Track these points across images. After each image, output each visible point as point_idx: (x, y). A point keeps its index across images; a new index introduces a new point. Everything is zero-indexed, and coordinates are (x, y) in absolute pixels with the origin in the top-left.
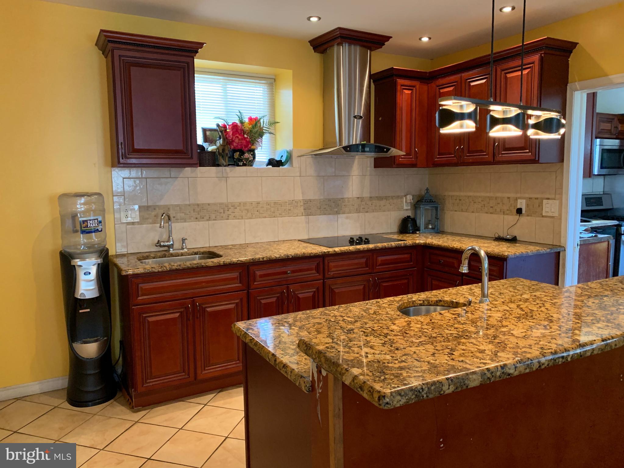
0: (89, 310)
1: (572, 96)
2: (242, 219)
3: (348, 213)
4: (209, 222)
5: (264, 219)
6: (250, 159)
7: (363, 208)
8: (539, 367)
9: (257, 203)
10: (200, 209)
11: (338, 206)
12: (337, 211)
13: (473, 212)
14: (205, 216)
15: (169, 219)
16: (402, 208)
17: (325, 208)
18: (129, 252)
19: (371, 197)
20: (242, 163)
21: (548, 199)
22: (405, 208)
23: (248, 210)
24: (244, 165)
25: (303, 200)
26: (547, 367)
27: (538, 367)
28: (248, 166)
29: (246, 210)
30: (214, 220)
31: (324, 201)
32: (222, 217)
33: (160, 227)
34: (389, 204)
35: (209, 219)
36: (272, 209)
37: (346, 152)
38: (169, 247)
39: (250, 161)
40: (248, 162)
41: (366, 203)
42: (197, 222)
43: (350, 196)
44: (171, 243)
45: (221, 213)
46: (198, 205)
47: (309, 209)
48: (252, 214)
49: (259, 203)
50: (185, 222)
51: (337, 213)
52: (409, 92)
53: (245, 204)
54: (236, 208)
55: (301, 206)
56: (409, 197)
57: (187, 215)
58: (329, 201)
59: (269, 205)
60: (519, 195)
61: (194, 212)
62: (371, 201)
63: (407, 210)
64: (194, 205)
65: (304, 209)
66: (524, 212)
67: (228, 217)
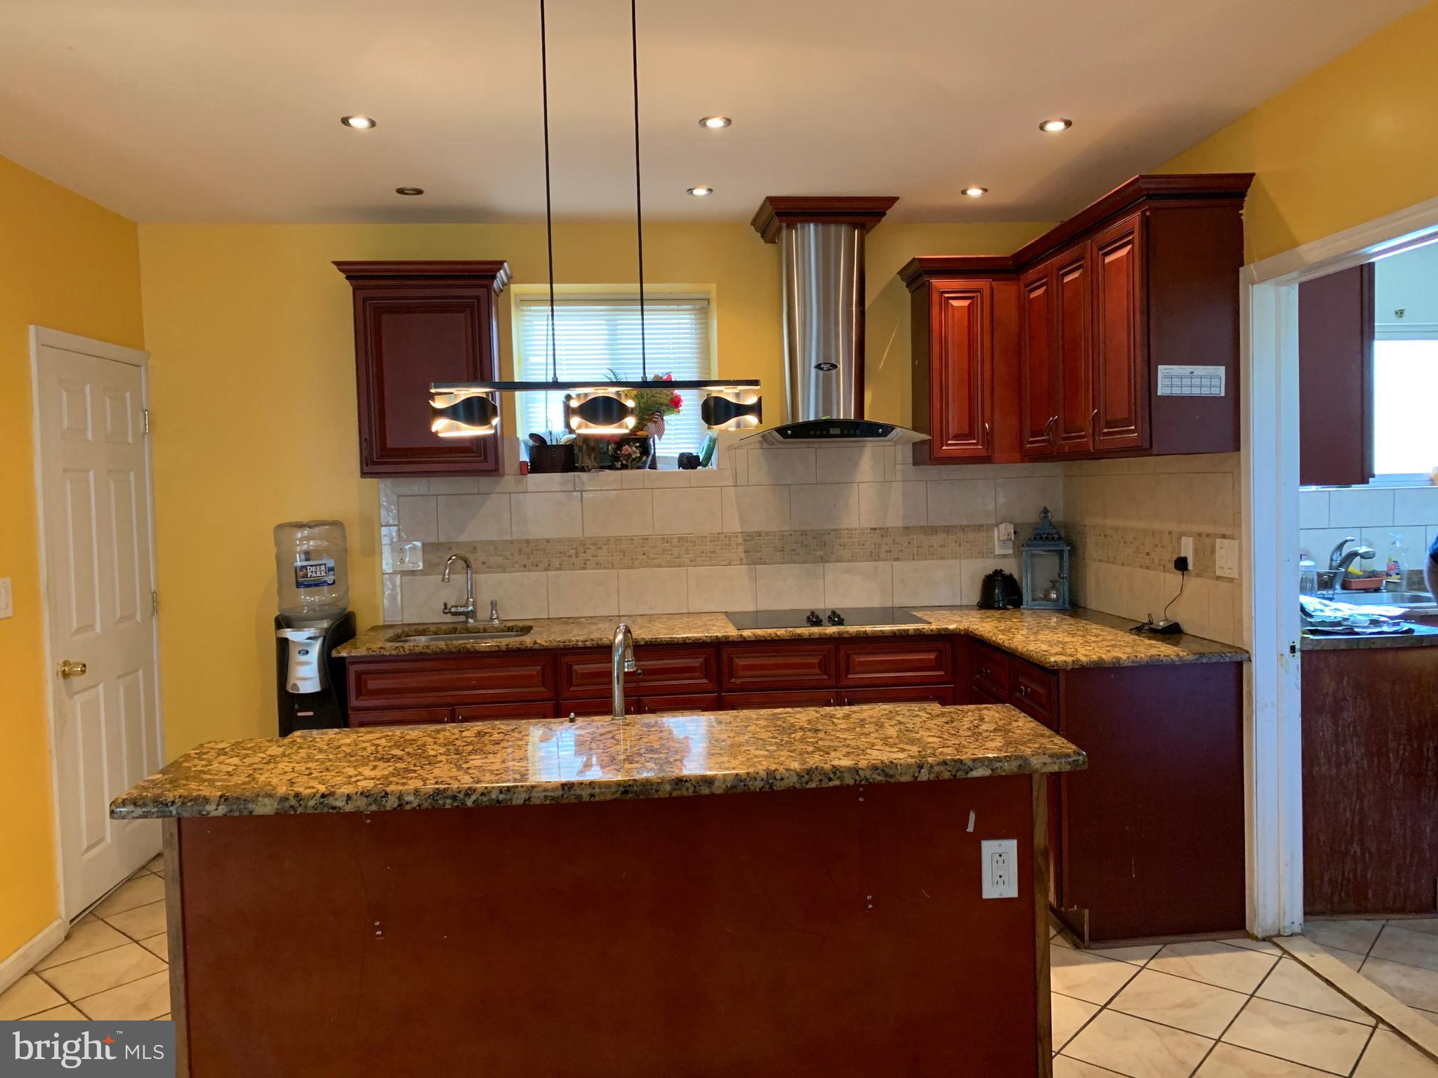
0: (311, 713)
1: (1247, 295)
2: (613, 568)
3: (849, 561)
4: (549, 572)
5: (658, 569)
6: (634, 456)
7: (886, 551)
8: (399, 805)
9: (644, 539)
10: (532, 550)
11: (825, 545)
12: (822, 557)
13: (1123, 565)
14: (541, 562)
15: (468, 566)
16: (991, 553)
17: (794, 550)
18: (404, 623)
19: (906, 528)
20: (620, 463)
21: (1224, 536)
22: (998, 551)
23: (624, 552)
24: (624, 467)
25: (742, 533)
26: (418, 808)
27: (396, 805)
28: (632, 468)
29: (620, 551)
30: (558, 569)
31: (791, 535)
32: (573, 564)
33: (443, 580)
34: (956, 542)
35: (547, 569)
36: (675, 552)
37: (784, 438)
38: (466, 614)
39: (634, 459)
40: (629, 462)
41: (894, 540)
42: (526, 573)
43: (855, 525)
44: (471, 608)
45: (570, 556)
46: (528, 542)
47: (756, 552)
48: (632, 559)
49: (648, 539)
50: (504, 571)
51: (824, 560)
52: (966, 303)
53: (618, 540)
54: (600, 548)
55: (738, 544)
56: (1006, 530)
57: (508, 559)
58: (802, 535)
59: (667, 542)
60: (1184, 527)
61: (520, 554)
62: (907, 535)
63: (1004, 556)
64: (520, 541)
65: (745, 552)
66: (1190, 567)
67: (585, 564)
